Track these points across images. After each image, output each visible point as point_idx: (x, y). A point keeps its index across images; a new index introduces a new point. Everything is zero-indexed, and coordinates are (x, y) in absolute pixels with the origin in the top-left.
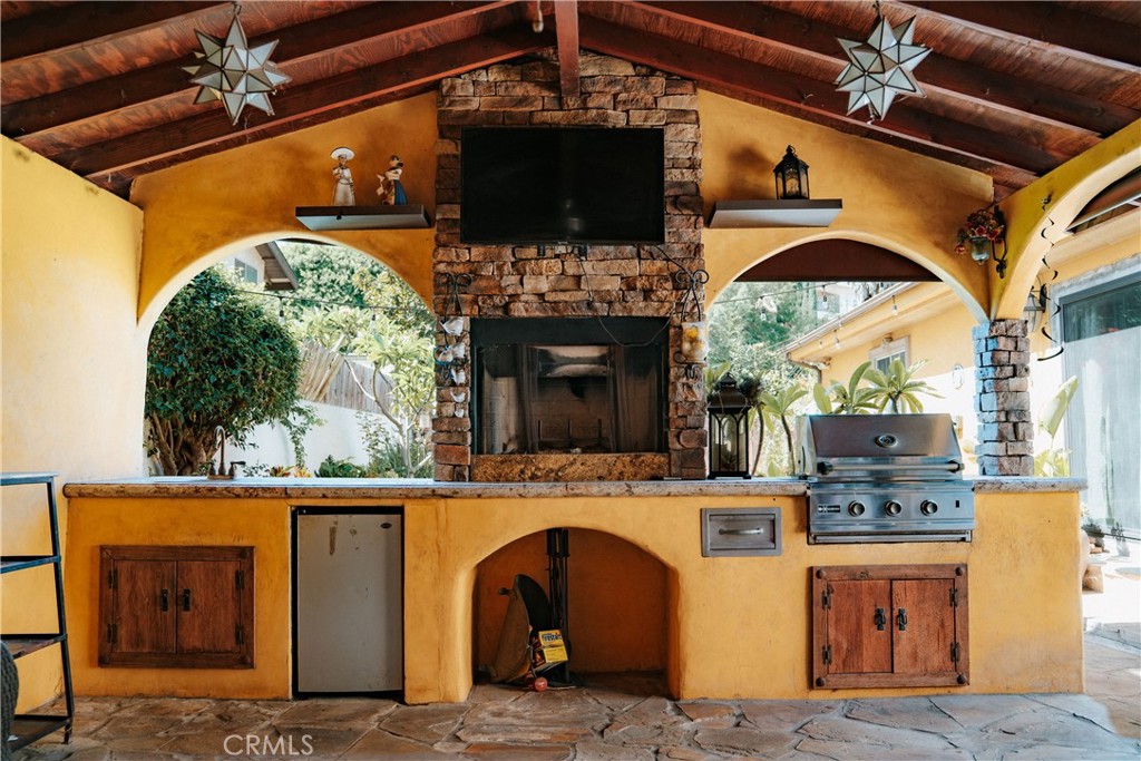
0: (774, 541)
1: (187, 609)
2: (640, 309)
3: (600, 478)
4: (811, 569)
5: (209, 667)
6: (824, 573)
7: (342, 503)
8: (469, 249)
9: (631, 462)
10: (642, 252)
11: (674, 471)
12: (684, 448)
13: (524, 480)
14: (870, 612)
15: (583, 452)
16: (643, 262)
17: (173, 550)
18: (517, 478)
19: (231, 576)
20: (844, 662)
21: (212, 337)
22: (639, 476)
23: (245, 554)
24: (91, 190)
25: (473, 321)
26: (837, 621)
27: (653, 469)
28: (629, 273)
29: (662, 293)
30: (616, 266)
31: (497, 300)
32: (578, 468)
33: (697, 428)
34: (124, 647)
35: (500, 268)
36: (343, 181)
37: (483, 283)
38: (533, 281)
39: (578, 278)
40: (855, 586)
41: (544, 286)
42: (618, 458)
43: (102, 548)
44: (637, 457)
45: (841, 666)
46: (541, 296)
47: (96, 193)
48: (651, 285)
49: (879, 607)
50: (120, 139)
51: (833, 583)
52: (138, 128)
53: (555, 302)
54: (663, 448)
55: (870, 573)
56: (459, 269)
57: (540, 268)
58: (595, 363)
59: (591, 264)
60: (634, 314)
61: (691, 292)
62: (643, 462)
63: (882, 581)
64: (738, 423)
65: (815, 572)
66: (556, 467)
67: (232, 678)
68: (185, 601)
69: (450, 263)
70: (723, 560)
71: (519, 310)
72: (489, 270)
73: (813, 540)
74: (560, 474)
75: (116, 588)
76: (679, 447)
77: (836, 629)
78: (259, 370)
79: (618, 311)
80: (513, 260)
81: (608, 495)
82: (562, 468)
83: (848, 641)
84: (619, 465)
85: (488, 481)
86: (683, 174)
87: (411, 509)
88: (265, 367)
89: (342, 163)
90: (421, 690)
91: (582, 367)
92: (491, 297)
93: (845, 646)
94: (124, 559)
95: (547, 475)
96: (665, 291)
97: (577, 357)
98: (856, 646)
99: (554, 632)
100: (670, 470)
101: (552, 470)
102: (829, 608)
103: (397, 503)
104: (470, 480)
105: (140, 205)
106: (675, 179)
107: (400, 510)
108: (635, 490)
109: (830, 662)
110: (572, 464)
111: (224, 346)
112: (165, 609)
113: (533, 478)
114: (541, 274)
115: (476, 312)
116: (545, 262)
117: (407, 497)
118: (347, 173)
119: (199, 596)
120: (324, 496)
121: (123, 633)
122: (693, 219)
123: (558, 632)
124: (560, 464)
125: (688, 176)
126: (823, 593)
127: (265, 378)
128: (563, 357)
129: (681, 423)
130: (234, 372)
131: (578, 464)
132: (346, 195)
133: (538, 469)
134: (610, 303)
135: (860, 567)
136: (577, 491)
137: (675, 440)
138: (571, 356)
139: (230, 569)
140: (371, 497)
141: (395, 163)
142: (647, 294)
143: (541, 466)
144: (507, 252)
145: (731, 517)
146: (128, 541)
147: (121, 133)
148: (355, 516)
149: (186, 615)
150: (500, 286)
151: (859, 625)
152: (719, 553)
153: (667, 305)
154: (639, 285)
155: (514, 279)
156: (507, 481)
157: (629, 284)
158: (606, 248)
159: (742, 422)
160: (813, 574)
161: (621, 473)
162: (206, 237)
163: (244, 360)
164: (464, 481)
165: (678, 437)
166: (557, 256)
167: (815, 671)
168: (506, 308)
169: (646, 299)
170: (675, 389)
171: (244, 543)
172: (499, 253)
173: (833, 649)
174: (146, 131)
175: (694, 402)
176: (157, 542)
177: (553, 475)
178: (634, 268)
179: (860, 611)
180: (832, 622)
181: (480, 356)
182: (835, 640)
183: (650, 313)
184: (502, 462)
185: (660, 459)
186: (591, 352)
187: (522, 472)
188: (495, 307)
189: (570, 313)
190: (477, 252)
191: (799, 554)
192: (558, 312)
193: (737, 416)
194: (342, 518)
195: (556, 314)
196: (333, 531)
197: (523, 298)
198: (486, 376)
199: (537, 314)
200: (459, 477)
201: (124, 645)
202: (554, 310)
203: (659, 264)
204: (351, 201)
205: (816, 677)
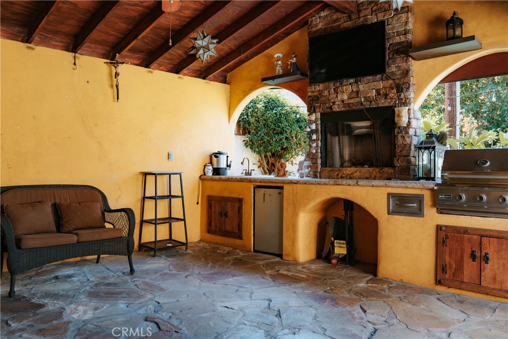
0: (420, 210)
1: (227, 218)
2: (382, 103)
3: (367, 178)
4: (437, 226)
5: (231, 237)
6: (444, 228)
7: (266, 184)
8: (319, 85)
9: (379, 171)
10: (383, 77)
11: (396, 176)
12: (401, 166)
13: (338, 178)
14: (468, 252)
15: (369, 167)
16: (383, 82)
17: (223, 198)
18: (336, 177)
19: (237, 208)
20: (454, 275)
21: (274, 124)
22: (382, 178)
23: (240, 201)
24: (207, 82)
25: (321, 114)
26: (450, 253)
27: (388, 175)
28: (378, 88)
29: (391, 95)
30: (372, 85)
31: (327, 105)
32: (358, 174)
33: (406, 156)
34: (213, 228)
35: (329, 92)
36: (278, 66)
37: (323, 99)
38: (341, 96)
39: (357, 92)
40: (461, 236)
41: (345, 97)
42: (374, 169)
43: (208, 196)
44: (381, 169)
45: (452, 276)
46: (343, 101)
47: (209, 83)
48: (386, 91)
49: (473, 249)
50: (212, 65)
51: (448, 234)
52: (216, 61)
53: (349, 104)
54: (392, 166)
55: (469, 231)
56: (316, 94)
57: (343, 90)
58: (368, 128)
59: (362, 85)
60: (380, 106)
61: (403, 94)
62: (384, 171)
63: (476, 236)
64: (431, 154)
65: (439, 227)
66: (350, 173)
67: (238, 242)
68: (226, 215)
69: (312, 92)
70: (397, 217)
71: (336, 108)
72: (326, 93)
73: (440, 212)
74: (351, 176)
75: (211, 209)
76: (399, 165)
77: (449, 257)
78: (294, 135)
79: (374, 105)
80: (334, 87)
81: (349, 185)
82: (352, 174)
83: (456, 264)
84: (374, 173)
85: (326, 178)
86: (400, 38)
87: (286, 187)
88: (296, 134)
89: (279, 59)
90: (287, 255)
91: (364, 130)
92: (325, 104)
93: (454, 266)
94: (213, 200)
95: (347, 176)
96: (393, 94)
97: (361, 126)
98: (460, 268)
99: (342, 242)
100: (395, 175)
101: (348, 174)
102: (446, 246)
103: (281, 185)
104: (320, 178)
105: (228, 84)
106: (397, 41)
107: (282, 188)
108: (359, 183)
109: (446, 273)
110: (356, 172)
111: (279, 127)
112: (222, 217)
113: (342, 177)
114: (344, 92)
115: (321, 111)
116: (344, 87)
117: (284, 183)
118: (280, 62)
119: (230, 214)
120: (261, 182)
121: (213, 223)
122: (405, 58)
123: (345, 242)
124: (351, 172)
125: (403, 39)
126: (443, 238)
127: (296, 138)
128: (356, 127)
129: (400, 154)
130: (282, 136)
131: (358, 172)
132: (279, 71)
133: (343, 174)
134: (371, 102)
135: (464, 227)
136: (338, 183)
137: (397, 162)
138: (359, 126)
139: (237, 205)
140: (273, 183)
141: (294, 55)
142: (386, 95)
143: (344, 172)
144: (332, 84)
145: (401, 198)
146: (215, 194)
147: (212, 63)
148: (271, 189)
149: (227, 219)
150: (328, 99)
151: (462, 257)
152: (395, 214)
153: (394, 100)
154: (381, 92)
155: (334, 96)
156: (333, 178)
157: (378, 92)
158: (368, 78)
159: (433, 152)
160: (439, 228)
161: (375, 176)
162: (245, 91)
163: (286, 132)
164: (317, 178)
165: (398, 160)
166: (350, 84)
167: (438, 276)
168: (331, 108)
169: (386, 98)
170: (398, 138)
171: (241, 197)
172: (329, 86)
173: (448, 267)
174: (218, 61)
175: (405, 144)
176: (221, 195)
177: (349, 176)
178: (381, 85)
179: (463, 250)
180: (448, 253)
181: (325, 128)
182: (449, 263)
183: (387, 104)
184: (331, 171)
185: (391, 170)
186: (366, 124)
187: (338, 175)
188: (328, 108)
189: (354, 108)
190: (321, 87)
191: (433, 218)
192: (350, 108)
193: (430, 150)
194: (267, 190)
195: (350, 109)
196: (264, 194)
197: (337, 103)
198: (329, 136)
199: (343, 109)
200: (316, 177)
201: (213, 227)
202: (349, 107)
203: (390, 82)
204: (281, 72)
205: (438, 279)
